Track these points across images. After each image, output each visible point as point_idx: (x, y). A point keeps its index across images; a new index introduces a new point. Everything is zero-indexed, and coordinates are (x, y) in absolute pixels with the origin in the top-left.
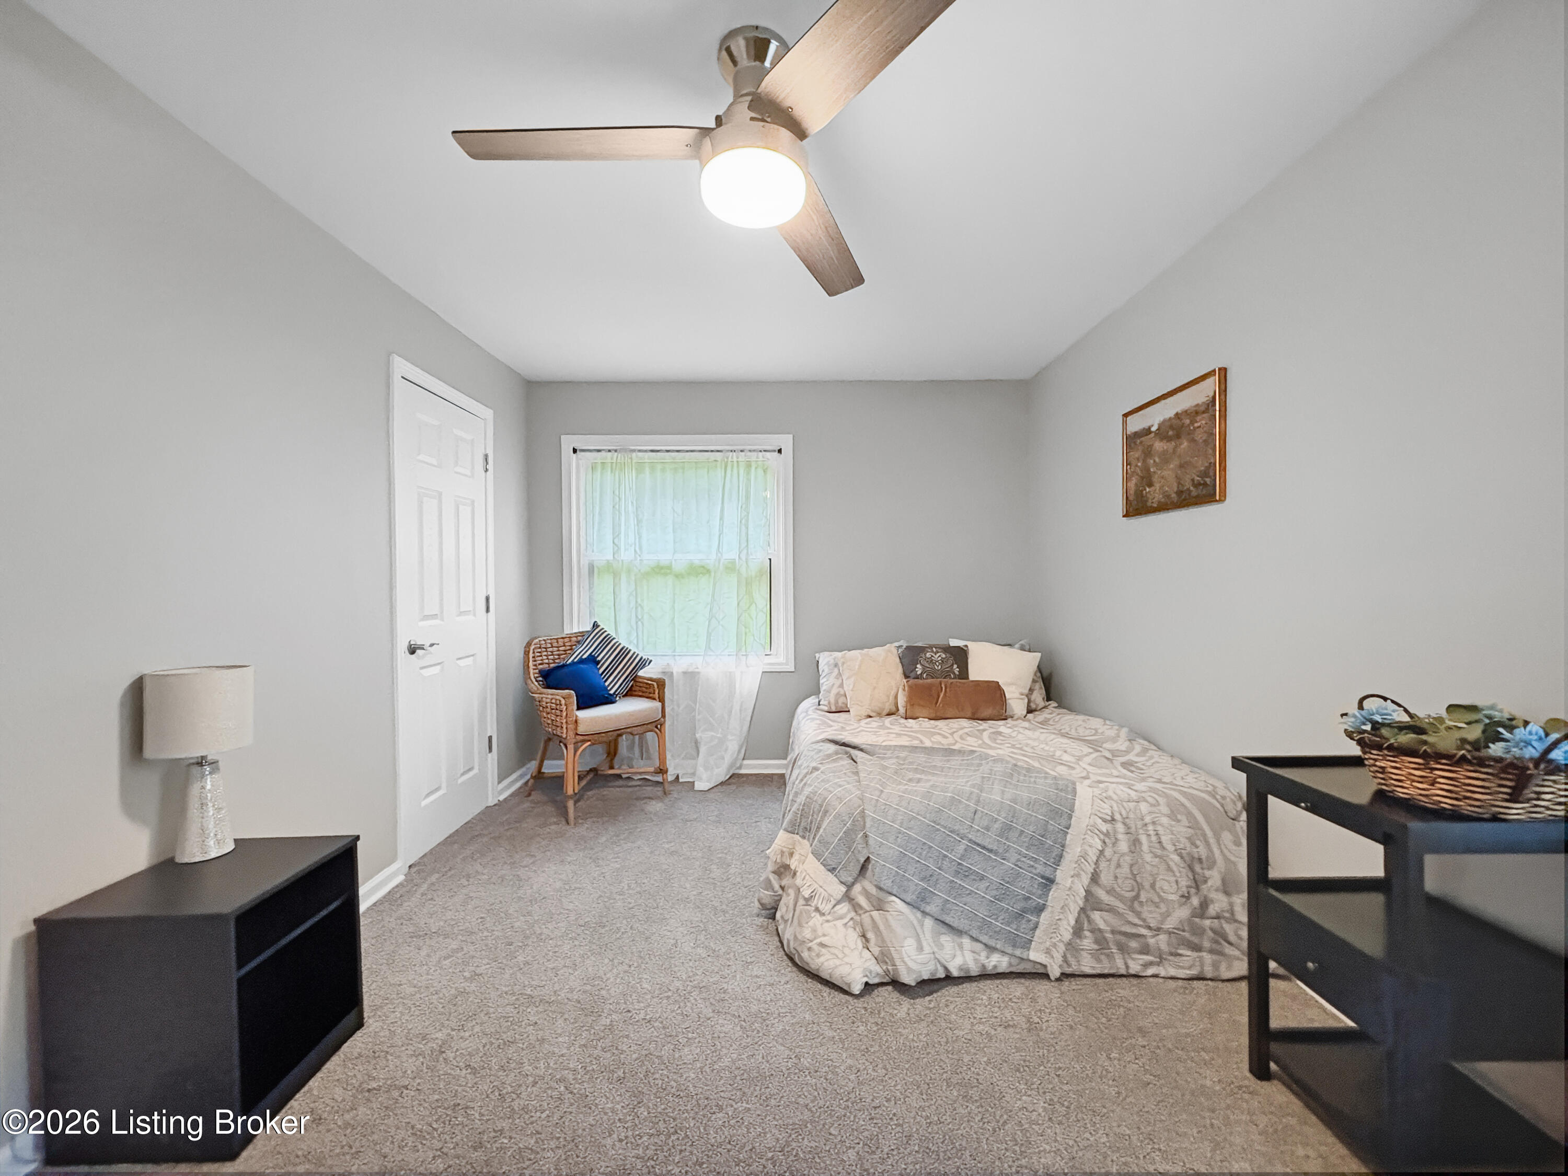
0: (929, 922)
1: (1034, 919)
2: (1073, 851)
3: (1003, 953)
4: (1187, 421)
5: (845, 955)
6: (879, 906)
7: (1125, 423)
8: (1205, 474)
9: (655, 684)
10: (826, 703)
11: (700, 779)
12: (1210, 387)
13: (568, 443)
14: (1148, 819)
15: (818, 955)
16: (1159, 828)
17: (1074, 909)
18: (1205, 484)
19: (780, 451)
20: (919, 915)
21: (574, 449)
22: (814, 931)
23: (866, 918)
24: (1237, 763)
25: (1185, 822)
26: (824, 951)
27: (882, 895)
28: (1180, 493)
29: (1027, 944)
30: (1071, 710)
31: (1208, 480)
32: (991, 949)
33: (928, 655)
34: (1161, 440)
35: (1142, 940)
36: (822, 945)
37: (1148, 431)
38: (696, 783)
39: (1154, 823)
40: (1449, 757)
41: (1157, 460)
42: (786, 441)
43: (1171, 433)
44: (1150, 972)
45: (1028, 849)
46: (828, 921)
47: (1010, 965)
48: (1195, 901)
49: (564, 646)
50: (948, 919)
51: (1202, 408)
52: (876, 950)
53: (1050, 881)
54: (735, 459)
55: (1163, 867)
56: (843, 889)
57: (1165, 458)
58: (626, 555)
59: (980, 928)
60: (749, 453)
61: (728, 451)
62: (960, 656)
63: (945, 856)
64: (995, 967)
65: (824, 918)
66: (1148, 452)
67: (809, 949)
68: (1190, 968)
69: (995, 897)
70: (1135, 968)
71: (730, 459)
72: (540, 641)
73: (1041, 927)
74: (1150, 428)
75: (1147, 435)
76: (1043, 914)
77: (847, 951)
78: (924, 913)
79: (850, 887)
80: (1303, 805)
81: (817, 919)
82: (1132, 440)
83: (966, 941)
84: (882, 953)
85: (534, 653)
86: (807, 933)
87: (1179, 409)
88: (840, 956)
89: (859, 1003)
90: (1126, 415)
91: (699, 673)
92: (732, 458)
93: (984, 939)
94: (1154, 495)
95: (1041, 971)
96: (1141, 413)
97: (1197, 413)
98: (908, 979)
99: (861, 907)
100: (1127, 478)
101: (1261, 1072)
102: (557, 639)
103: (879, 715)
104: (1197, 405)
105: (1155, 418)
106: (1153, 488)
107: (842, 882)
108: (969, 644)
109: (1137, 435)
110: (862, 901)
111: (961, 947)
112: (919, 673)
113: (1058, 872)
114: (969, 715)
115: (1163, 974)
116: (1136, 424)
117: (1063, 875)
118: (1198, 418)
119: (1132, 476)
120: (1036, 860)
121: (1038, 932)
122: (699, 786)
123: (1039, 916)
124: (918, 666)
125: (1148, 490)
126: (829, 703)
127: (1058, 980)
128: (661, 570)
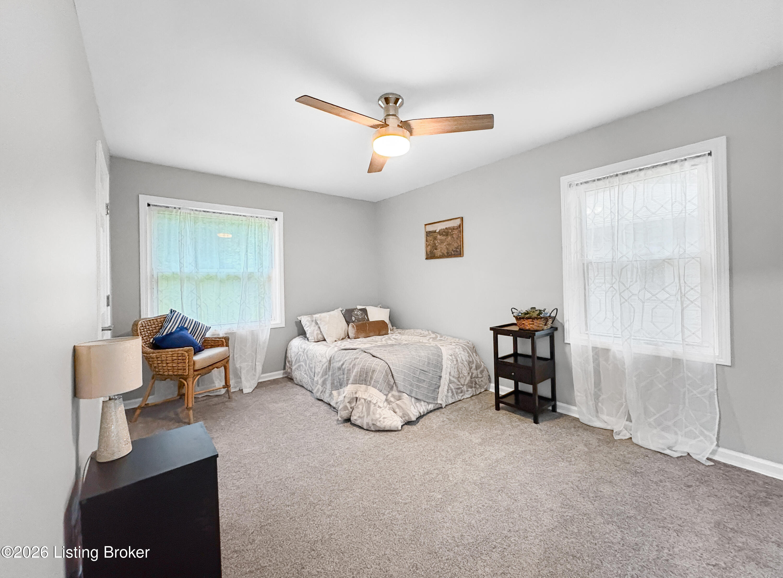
0: (413, 399)
1: (437, 390)
2: (444, 367)
3: (432, 403)
4: (450, 231)
5: (393, 418)
6: (399, 399)
7: (425, 228)
8: (457, 248)
9: (223, 340)
10: (313, 338)
11: (246, 388)
12: (458, 222)
13: (144, 200)
14: (458, 353)
15: (384, 422)
16: (462, 355)
17: (447, 384)
18: (457, 251)
19: (276, 219)
20: (410, 397)
21: (148, 204)
22: (380, 414)
23: (394, 405)
24: (491, 329)
25: (466, 352)
26: (385, 420)
27: (400, 394)
28: (448, 253)
29: (437, 400)
30: (403, 328)
31: (458, 250)
32: (429, 403)
33: (356, 312)
34: (440, 235)
35: (461, 389)
36: (384, 418)
37: (435, 232)
38: (244, 390)
39: (460, 354)
40: (536, 318)
41: (439, 241)
42: (280, 215)
43: (444, 233)
44: (463, 398)
45: (435, 368)
46: (383, 410)
47: (434, 407)
48: (470, 374)
49: (154, 324)
50: (418, 397)
51: (456, 228)
52: (401, 414)
53: (441, 377)
54: (253, 221)
55: (463, 366)
56: (385, 397)
57: (442, 242)
58: (188, 269)
59: (426, 397)
60: (260, 219)
61: (249, 216)
62: (364, 311)
63: (414, 376)
64: (430, 409)
65: (381, 409)
66: (435, 238)
67: (380, 421)
68: (470, 394)
69: (428, 386)
70: (460, 398)
71: (250, 221)
72: (142, 322)
73: (440, 392)
74: (435, 231)
75: (434, 233)
76: (440, 388)
77: (393, 417)
78: (412, 397)
79: (387, 395)
80: (511, 335)
81: (379, 410)
82: (428, 234)
83: (422, 403)
84: (403, 414)
85: (140, 329)
86: (378, 416)
87: (447, 227)
88: (392, 419)
89: (402, 432)
90: (426, 225)
91: (235, 333)
92: (252, 220)
93: (427, 401)
94: (438, 253)
95: (440, 406)
96: (432, 225)
97: (454, 229)
98: (414, 419)
99: (391, 402)
100: (427, 246)
101: (498, 408)
102: (150, 321)
103: (339, 340)
104: (454, 227)
105: (438, 227)
106: (437, 251)
107: (385, 395)
108: (367, 307)
109: (430, 232)
110: (392, 399)
111: (421, 405)
112: (354, 320)
113: (442, 374)
114: (377, 334)
115: (465, 397)
116: (430, 228)
117: (443, 375)
118: (454, 231)
119: (428, 246)
120: (437, 371)
121: (439, 394)
122: (245, 391)
123: (439, 389)
124: (353, 317)
125: (435, 251)
126: (314, 338)
127: (445, 407)
128: (209, 278)
